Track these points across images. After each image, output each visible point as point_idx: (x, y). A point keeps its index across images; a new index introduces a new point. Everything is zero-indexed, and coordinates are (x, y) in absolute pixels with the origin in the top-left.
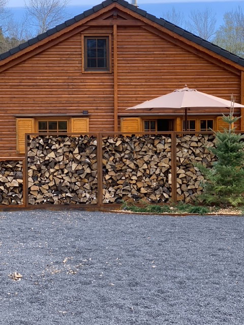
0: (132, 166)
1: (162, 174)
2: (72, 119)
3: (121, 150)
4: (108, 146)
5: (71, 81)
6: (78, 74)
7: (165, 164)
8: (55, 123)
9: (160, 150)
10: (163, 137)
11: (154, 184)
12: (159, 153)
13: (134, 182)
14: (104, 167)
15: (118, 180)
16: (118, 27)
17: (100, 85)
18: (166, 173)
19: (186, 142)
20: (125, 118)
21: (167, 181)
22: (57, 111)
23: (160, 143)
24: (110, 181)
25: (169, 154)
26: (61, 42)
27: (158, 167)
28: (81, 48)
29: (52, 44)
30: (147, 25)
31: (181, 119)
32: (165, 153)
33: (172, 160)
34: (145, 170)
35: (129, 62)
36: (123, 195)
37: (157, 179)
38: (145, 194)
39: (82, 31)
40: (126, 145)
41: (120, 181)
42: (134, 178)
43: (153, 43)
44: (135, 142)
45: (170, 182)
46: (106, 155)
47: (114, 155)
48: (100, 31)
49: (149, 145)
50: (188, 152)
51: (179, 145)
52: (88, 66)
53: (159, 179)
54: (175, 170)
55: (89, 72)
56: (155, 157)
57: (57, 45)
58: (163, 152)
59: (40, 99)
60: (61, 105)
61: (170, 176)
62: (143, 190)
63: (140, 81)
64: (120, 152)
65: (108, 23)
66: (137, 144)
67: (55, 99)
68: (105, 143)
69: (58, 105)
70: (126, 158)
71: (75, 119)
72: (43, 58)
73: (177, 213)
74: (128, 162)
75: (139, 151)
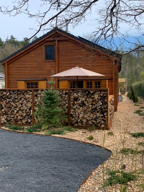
0: (14, 105)
1: (28, 110)
2: (40, 81)
3: (9, 97)
4: (3, 96)
5: (39, 65)
6: (42, 62)
7: (29, 105)
8: (33, 83)
9: (27, 98)
10: (28, 91)
11: (24, 115)
12: (27, 99)
13: (15, 113)
14: (1, 106)
15: (8, 112)
16: (58, 41)
17: (51, 67)
19: (39, 94)
20: (61, 81)
21: (30, 113)
22: (34, 78)
23: (27, 94)
24: (4, 112)
25: (31, 100)
27: (26, 106)
28: (43, 51)
31: (86, 81)
32: (29, 99)
33: (32, 103)
34: (20, 107)
35: (63, 56)
36: (10, 119)
37: (26, 112)
38: (20, 119)
39: (43, 43)
40: (11, 95)
41: (9, 112)
42: (15, 111)
43: (74, 47)
44: (15, 94)
45: (31, 114)
46: (3, 100)
47: (6, 100)
48: (51, 43)
49: (22, 95)
50: (40, 99)
51: (36, 96)
52: (47, 58)
53: (27, 112)
54: (34, 108)
55: (47, 61)
56: (25, 101)
57: (34, 49)
58: (29, 98)
59: (28, 73)
60: (36, 75)
61: (31, 110)
62: (19, 117)
64: (9, 99)
66: (16, 94)
67: (33, 73)
68: (2, 94)
69: (34, 75)
70: (12, 102)
71: (41, 81)
74: (12, 103)
75: (18, 98)
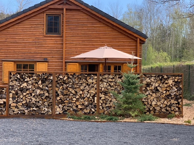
0: (73, 92)
1: (91, 97)
3: (67, 82)
4: (59, 80)
6: (42, 36)
7: (93, 91)
8: (27, 65)
9: (90, 83)
10: (92, 75)
11: (86, 103)
13: (74, 101)
16: (66, 9)
18: (94, 97)
19: (105, 79)
20: (69, 63)
21: (94, 101)
23: (90, 79)
24: (60, 101)
26: (32, 17)
27: (89, 93)
28: (44, 21)
29: (26, 18)
30: (83, 9)
31: (103, 64)
33: (97, 89)
34: (81, 95)
36: (68, 109)
37: (88, 100)
38: (81, 109)
39: (45, 11)
40: (70, 80)
41: (66, 101)
42: (74, 99)
43: (87, 20)
45: (96, 102)
46: (58, 85)
50: (107, 84)
51: (101, 80)
52: (48, 32)
54: (99, 95)
55: (48, 35)
56: (87, 87)
58: (92, 84)
61: (96, 98)
62: (80, 107)
63: (79, 41)
64: (66, 84)
65: (60, 7)
66: (76, 79)
69: (29, 54)
71: (39, 63)
72: (21, 26)
73: (99, 120)
74: (71, 90)
75: (78, 83)
